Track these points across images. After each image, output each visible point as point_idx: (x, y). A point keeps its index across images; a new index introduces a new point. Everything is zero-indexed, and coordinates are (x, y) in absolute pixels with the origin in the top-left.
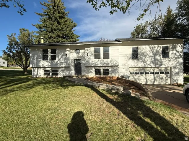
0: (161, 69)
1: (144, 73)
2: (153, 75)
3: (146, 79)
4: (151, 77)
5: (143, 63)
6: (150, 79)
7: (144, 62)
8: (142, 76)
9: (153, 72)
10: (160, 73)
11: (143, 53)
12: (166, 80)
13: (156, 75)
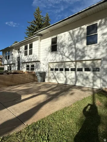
0: (85, 63)
1: (64, 69)
2: (74, 72)
3: (66, 77)
4: (71, 75)
5: (61, 56)
6: (70, 78)
7: (62, 54)
8: (62, 72)
9: (74, 67)
10: (84, 70)
12: (94, 81)
13: (78, 73)
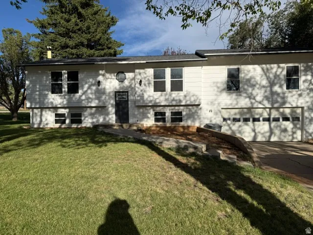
0: (283, 111)
1: (251, 120)
2: (267, 123)
3: (254, 131)
4: (263, 127)
5: (247, 100)
6: (262, 131)
7: (250, 98)
8: (247, 125)
9: (267, 117)
10: (281, 120)
11: (249, 80)
12: (294, 133)
13: (273, 124)
